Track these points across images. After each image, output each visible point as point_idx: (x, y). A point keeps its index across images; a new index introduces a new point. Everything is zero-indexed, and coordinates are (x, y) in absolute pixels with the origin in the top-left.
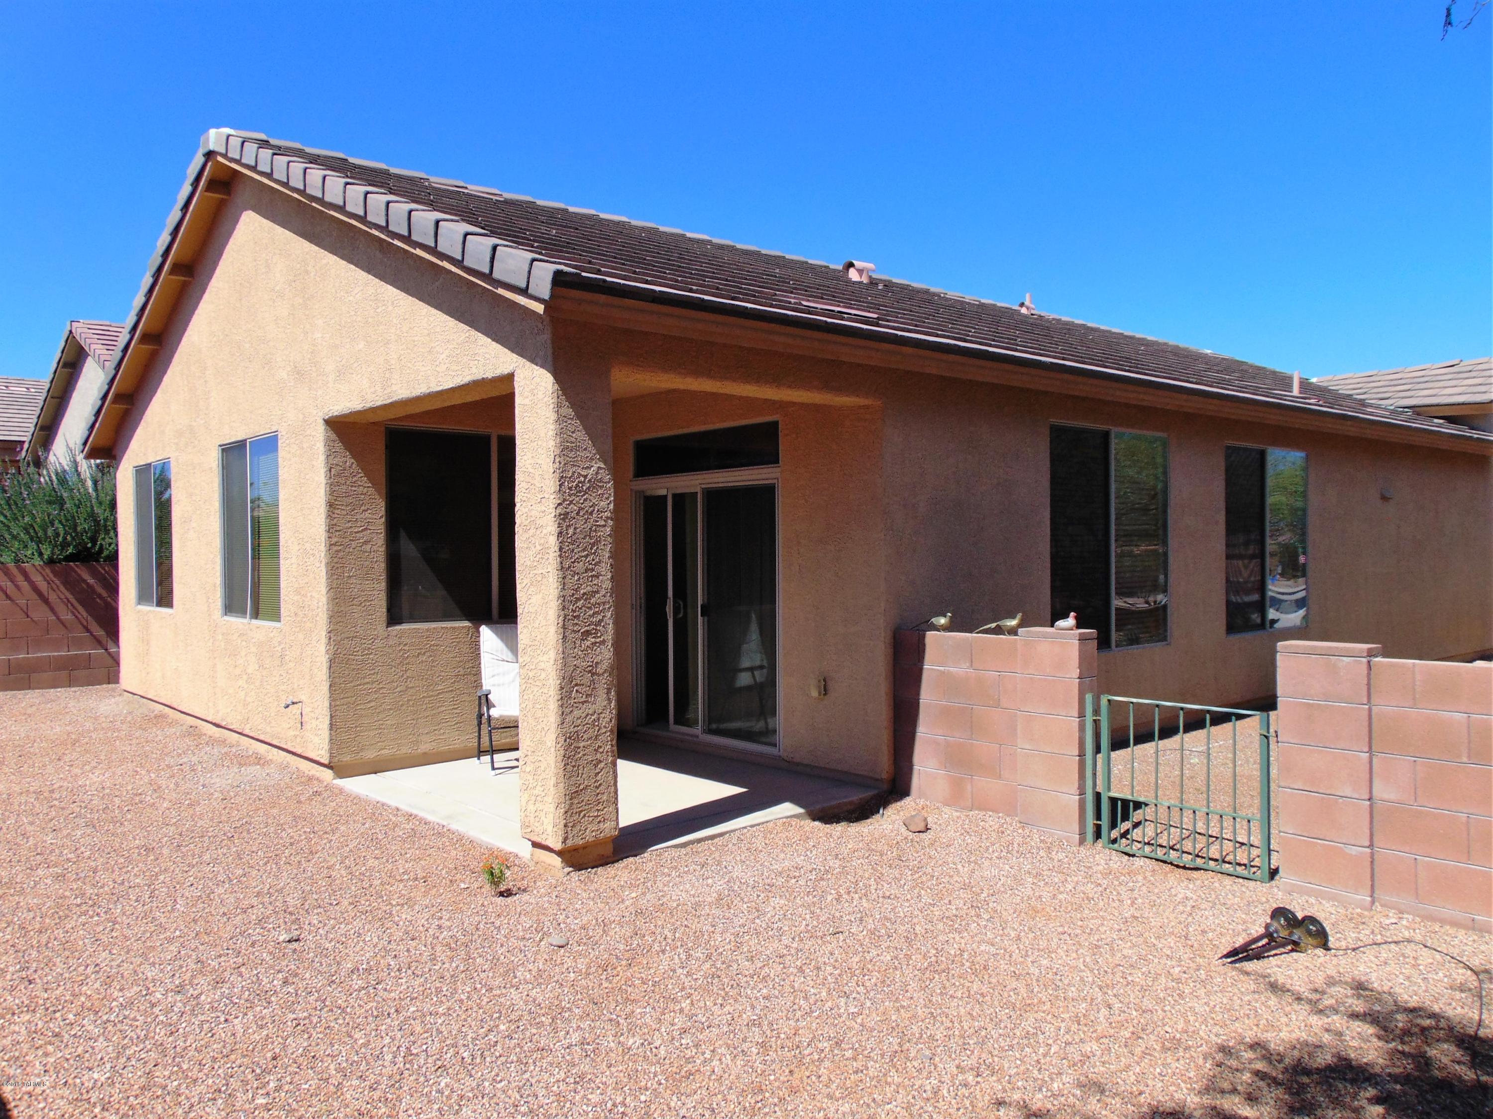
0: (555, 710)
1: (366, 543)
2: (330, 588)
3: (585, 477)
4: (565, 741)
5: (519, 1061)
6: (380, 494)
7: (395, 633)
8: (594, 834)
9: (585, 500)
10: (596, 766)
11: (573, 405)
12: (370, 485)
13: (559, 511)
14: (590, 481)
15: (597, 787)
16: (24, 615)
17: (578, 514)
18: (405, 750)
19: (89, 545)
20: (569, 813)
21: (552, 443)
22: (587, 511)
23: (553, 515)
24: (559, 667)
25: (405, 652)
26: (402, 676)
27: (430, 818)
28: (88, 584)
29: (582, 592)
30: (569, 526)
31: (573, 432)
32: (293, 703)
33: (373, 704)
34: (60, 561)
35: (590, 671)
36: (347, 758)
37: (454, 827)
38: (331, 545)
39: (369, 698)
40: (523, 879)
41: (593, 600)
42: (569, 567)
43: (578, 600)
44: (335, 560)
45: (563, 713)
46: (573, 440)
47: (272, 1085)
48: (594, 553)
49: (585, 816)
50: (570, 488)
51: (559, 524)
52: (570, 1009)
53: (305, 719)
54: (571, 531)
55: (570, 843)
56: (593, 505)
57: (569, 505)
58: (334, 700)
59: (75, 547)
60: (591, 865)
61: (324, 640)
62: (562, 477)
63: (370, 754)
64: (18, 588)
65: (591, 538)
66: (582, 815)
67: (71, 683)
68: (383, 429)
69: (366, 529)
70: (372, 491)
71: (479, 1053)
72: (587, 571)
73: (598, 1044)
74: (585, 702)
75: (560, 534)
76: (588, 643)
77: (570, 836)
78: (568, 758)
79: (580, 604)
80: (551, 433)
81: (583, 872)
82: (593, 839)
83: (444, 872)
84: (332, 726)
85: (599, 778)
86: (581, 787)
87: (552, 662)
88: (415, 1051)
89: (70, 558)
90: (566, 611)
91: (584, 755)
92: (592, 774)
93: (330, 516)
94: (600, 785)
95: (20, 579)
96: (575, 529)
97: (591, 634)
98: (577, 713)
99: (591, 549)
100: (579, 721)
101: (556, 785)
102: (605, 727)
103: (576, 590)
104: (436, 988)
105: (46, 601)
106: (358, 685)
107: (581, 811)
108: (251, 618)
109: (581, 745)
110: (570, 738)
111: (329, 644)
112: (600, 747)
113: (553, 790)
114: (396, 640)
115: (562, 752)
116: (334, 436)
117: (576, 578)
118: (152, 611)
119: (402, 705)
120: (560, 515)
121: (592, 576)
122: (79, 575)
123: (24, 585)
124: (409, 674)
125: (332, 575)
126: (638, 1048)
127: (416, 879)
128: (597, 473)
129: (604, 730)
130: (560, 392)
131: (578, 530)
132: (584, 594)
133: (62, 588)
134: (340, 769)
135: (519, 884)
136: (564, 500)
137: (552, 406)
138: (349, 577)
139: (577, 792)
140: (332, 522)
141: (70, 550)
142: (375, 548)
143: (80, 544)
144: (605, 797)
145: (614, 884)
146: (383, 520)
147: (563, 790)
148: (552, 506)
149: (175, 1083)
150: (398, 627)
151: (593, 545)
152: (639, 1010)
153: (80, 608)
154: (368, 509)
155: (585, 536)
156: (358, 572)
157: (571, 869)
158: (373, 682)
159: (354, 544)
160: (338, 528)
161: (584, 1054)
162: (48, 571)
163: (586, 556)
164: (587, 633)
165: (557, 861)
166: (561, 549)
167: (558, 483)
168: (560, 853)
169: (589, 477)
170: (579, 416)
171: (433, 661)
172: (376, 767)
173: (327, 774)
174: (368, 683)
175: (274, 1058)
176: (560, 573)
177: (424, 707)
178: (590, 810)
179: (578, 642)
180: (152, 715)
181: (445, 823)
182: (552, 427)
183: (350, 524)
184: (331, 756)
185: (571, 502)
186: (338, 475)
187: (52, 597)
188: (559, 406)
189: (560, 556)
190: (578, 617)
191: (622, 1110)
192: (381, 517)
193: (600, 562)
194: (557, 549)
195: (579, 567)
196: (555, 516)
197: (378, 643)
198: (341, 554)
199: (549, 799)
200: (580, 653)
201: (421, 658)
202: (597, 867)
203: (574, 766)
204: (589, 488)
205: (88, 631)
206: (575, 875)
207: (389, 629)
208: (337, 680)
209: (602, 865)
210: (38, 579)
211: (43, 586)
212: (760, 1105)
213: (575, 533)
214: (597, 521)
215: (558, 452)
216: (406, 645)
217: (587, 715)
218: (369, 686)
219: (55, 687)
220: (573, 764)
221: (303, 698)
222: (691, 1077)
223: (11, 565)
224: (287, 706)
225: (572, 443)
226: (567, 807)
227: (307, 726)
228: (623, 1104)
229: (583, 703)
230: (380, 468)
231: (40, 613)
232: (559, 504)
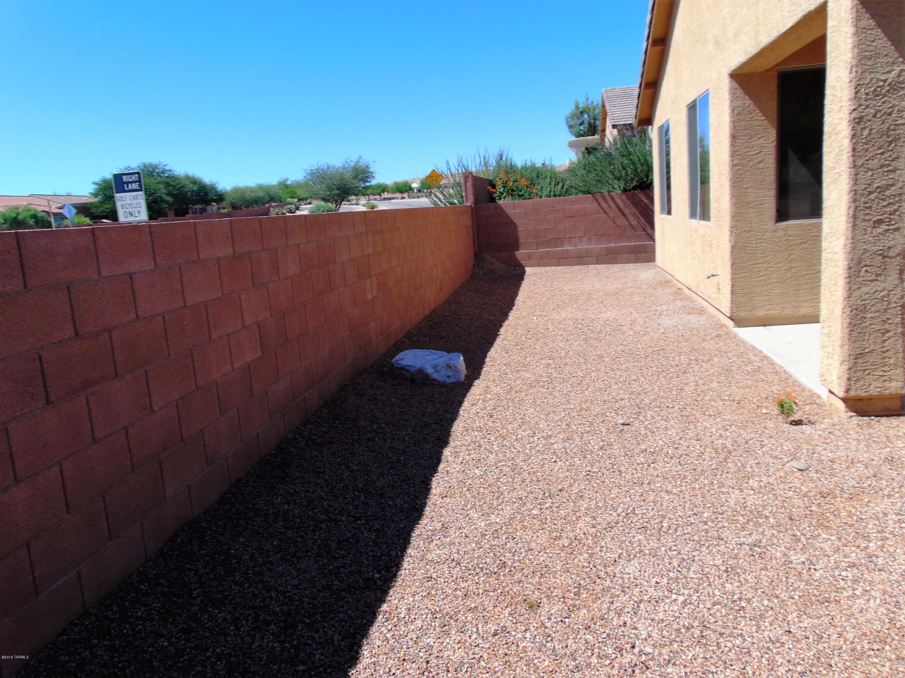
0: (843, 286)
1: (760, 162)
2: (733, 196)
3: (885, 81)
4: (851, 311)
5: (699, 542)
6: (772, 125)
7: (781, 227)
8: (878, 390)
9: (884, 103)
10: (883, 334)
11: (873, 16)
12: (764, 118)
13: (854, 115)
14: (890, 84)
15: (884, 352)
16: (612, 222)
17: (874, 116)
18: (788, 312)
19: (645, 180)
20: (853, 370)
21: (850, 55)
22: (885, 113)
23: (847, 120)
24: (848, 250)
25: (790, 241)
26: (787, 259)
27: (777, 360)
28: (645, 203)
29: (876, 185)
30: (864, 128)
31: (873, 41)
32: (713, 276)
33: (763, 278)
34: (630, 190)
35: (881, 255)
36: (743, 314)
37: (789, 369)
38: (733, 166)
39: (761, 274)
40: (816, 414)
41: (888, 193)
42: (863, 165)
43: (870, 193)
44: (737, 176)
45: (850, 289)
46: (872, 48)
47: (547, 505)
48: (891, 150)
49: (869, 374)
50: (867, 94)
51: (853, 127)
52: (767, 517)
53: (721, 286)
54: (866, 133)
55: (852, 393)
56: (893, 106)
57: (865, 109)
58: (735, 274)
59: (637, 181)
60: (876, 414)
61: (728, 233)
62: (858, 85)
63: (760, 313)
64: (610, 207)
65: (888, 136)
66: (866, 372)
67: (636, 260)
68: (775, 74)
69: (760, 152)
70: (766, 122)
71: (675, 527)
72: (882, 166)
73: (767, 550)
74: (875, 280)
75: (854, 136)
76: (879, 230)
77: (853, 388)
78: (854, 326)
79: (872, 196)
80: (849, 46)
81: (865, 418)
82: (877, 394)
83: (756, 399)
84: (733, 292)
85: (886, 344)
86: (867, 350)
87: (842, 246)
88: (637, 512)
89: (635, 188)
90: (857, 203)
91: (871, 324)
92: (879, 341)
93: (733, 144)
94: (887, 351)
95: (610, 201)
96: (871, 130)
97: (885, 222)
98: (865, 289)
99: (888, 146)
100: (867, 296)
101: (842, 346)
102: (895, 302)
103: (869, 185)
104: (684, 475)
105: (623, 214)
106: (754, 264)
107: (865, 370)
108: (700, 219)
109: (869, 315)
110: (856, 309)
111: (731, 236)
112: (888, 319)
113: (838, 350)
114: (783, 233)
115: (848, 320)
116: (736, 85)
117: (870, 173)
118: (665, 216)
119: (787, 280)
120: (855, 119)
121: (888, 171)
122: (640, 198)
123: (612, 204)
124: (792, 257)
125: (734, 187)
126: (798, 564)
127: (734, 401)
128: (899, 76)
129: (894, 305)
130: (860, 7)
131: (874, 131)
132: (878, 187)
133: (632, 207)
134: (739, 322)
135: (811, 418)
136: (860, 105)
137: (850, 21)
138: (747, 188)
139: (862, 353)
140: (735, 149)
141: (635, 183)
142: (767, 165)
143: (640, 179)
144: (892, 361)
145: (891, 432)
146: (774, 143)
147: (847, 351)
148: (847, 112)
149: (505, 488)
150: (784, 223)
151: (890, 143)
152: (824, 536)
153: (641, 218)
154: (762, 137)
155: (882, 136)
156: (754, 184)
157: (854, 414)
158: (764, 263)
159: (750, 164)
160: (739, 153)
161: (750, 553)
162: (624, 197)
163: (882, 154)
164: (880, 222)
165: (841, 406)
166: (854, 150)
167: (854, 91)
168: (844, 400)
169: (889, 80)
170: (879, 25)
171: (813, 248)
172: (765, 322)
173: (730, 324)
174: (760, 263)
175: (560, 490)
176: (852, 170)
177: (805, 282)
178: (875, 370)
179: (869, 230)
180: (664, 280)
181: (783, 365)
182: (850, 41)
183: (747, 150)
184: (732, 312)
185: (867, 107)
186: (739, 114)
187: (627, 212)
188: (858, 19)
189: (853, 156)
190: (870, 208)
191: (743, 604)
192: (773, 142)
193: (898, 158)
194: (850, 150)
195: (874, 163)
196: (849, 121)
197: (768, 235)
198: (740, 172)
199: (836, 357)
200: (871, 239)
201: (803, 246)
202: (882, 416)
203: (859, 333)
204: (888, 91)
205: (645, 230)
206: (856, 420)
207: (778, 224)
208: (736, 261)
209: (887, 416)
210: (619, 201)
211: (621, 205)
212: (872, 653)
213: (870, 134)
214: (897, 121)
215: (854, 62)
216: (790, 236)
217: (876, 291)
218: (761, 265)
219: (629, 263)
220: (859, 331)
221: (719, 272)
222: (826, 604)
223: (606, 194)
224: (709, 278)
225: (872, 51)
226: (851, 365)
227: (722, 292)
228: (748, 601)
229: (872, 281)
230: (773, 105)
231: (621, 221)
232: (854, 110)
